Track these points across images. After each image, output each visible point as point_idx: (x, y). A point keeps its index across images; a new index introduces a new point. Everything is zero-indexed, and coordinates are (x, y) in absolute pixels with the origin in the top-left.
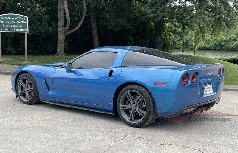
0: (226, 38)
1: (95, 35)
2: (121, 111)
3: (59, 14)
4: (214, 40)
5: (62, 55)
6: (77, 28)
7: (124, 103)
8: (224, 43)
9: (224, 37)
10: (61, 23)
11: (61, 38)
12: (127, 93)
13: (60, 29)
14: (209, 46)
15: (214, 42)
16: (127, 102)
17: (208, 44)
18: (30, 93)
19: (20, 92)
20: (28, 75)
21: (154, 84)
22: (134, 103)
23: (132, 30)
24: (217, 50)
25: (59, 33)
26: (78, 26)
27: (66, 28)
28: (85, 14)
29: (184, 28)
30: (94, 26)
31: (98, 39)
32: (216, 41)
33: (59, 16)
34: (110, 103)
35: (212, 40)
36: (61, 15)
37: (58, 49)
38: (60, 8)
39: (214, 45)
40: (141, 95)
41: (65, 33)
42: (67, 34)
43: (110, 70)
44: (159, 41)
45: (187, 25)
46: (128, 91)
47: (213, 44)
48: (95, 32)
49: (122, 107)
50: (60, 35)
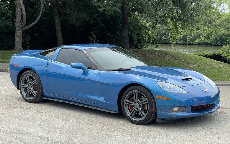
0: (227, 32)
1: (58, 30)
4: (215, 34)
5: (19, 49)
6: (34, 23)
8: (225, 37)
9: (226, 31)
10: (18, 18)
11: (19, 33)
13: (18, 24)
14: (209, 41)
15: (215, 36)
17: (208, 38)
23: (102, 24)
24: (219, 45)
25: (17, 28)
26: (35, 21)
27: (23, 23)
28: (42, 10)
30: (57, 21)
31: (62, 34)
32: (217, 35)
33: (16, 11)
35: (213, 34)
36: (18, 10)
37: (16, 44)
38: (17, 4)
39: (215, 39)
41: (22, 28)
42: (24, 29)
44: (125, 36)
47: (213, 39)
48: (58, 27)
50: (18, 30)
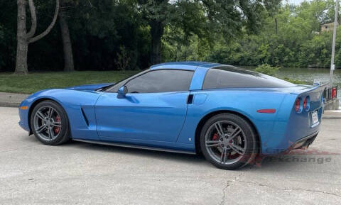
2: (207, 149)
3: (19, 11)
5: (23, 72)
6: (46, 33)
7: (211, 139)
10: (21, 25)
11: (22, 48)
12: (217, 125)
13: (21, 34)
16: (215, 137)
18: (54, 129)
19: (36, 128)
20: (51, 103)
21: (259, 111)
22: (227, 137)
25: (20, 41)
26: (47, 30)
27: (30, 33)
28: (57, 13)
29: (188, 34)
30: (65, 30)
31: (71, 49)
33: (19, 15)
34: (190, 139)
36: (21, 13)
37: (17, 63)
38: (20, 4)
40: (238, 127)
41: (28, 41)
42: (31, 41)
43: (189, 94)
45: (192, 30)
46: (218, 123)
49: (208, 144)
50: (22, 43)
